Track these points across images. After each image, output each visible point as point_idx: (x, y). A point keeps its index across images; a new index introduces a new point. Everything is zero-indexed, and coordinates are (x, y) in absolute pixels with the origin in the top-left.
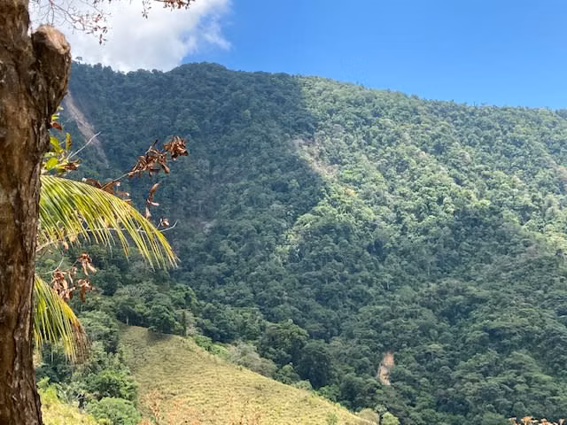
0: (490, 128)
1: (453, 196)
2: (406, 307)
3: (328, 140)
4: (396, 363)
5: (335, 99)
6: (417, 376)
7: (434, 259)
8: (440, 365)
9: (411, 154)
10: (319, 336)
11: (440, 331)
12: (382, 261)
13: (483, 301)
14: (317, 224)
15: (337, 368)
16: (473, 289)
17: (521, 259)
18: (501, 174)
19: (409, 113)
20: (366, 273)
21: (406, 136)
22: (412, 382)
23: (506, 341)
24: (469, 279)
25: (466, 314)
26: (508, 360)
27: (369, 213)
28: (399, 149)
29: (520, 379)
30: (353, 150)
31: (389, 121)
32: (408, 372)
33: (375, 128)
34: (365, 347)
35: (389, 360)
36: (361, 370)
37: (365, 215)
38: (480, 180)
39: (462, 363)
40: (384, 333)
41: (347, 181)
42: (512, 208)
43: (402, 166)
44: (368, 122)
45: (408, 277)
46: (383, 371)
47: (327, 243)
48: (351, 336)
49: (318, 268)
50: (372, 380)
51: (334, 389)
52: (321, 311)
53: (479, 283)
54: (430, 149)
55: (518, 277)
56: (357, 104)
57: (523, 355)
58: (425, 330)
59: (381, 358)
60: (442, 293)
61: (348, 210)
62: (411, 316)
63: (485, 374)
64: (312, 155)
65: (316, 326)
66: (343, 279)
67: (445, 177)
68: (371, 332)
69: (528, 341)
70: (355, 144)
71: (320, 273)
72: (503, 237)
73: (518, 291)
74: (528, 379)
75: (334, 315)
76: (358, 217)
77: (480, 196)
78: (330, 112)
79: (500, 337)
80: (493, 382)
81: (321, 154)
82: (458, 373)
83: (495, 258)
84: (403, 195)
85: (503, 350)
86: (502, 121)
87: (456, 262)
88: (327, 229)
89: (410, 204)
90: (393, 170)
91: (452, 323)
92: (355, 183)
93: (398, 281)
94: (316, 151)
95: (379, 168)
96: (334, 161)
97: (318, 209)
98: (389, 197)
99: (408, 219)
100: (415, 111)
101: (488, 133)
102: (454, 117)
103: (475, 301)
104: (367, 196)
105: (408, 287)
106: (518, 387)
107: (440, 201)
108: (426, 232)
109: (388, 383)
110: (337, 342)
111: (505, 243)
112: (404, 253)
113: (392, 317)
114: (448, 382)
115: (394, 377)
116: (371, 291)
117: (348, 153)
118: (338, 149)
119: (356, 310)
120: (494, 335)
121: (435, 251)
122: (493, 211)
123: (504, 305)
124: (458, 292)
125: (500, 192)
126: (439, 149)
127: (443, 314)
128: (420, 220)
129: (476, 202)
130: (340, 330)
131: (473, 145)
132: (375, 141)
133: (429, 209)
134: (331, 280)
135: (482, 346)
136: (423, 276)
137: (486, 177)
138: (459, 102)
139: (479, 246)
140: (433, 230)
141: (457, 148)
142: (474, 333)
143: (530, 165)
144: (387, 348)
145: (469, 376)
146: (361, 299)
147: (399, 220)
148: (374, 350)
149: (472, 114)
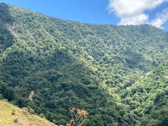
0: (66, 26)
1: (55, 45)
2: (39, 77)
3: (17, 25)
4: (35, 94)
5: (20, 13)
6: (40, 97)
7: (48, 63)
8: (48, 94)
9: (43, 32)
10: (11, 86)
11: (48, 84)
12: (32, 63)
13: (61, 76)
14: (12, 51)
15: (16, 95)
16: (59, 73)
17: (73, 64)
18: (69, 40)
19: (43, 19)
20: (27, 67)
21: (42, 26)
22: (39, 99)
23: (67, 88)
24: (58, 70)
25: (56, 80)
26: (67, 93)
27: (29, 48)
28: (39, 30)
29: (70, 98)
30: (25, 29)
31: (37, 21)
32: (38, 96)
33: (32, 23)
34: (26, 89)
35: (33, 93)
36: (24, 96)
37: (28, 49)
38: (63, 41)
39: (54, 94)
40: (32, 85)
41: (23, 38)
42: (71, 50)
43: (40, 35)
44: (30, 21)
45: (40, 68)
46: (31, 96)
47: (15, 57)
48: (21, 86)
49: (12, 65)
50: (27, 99)
51: (15, 101)
52: (12, 78)
53: (60, 71)
54: (49, 31)
55: (72, 69)
56: (27, 15)
57: (71, 91)
58: (44, 84)
59: (30, 92)
60: (50, 73)
61: (23, 47)
62: (40, 80)
63: (60, 97)
64: (12, 29)
65: (11, 82)
66: (20, 68)
67: (53, 40)
68: (28, 85)
69: (73, 87)
70: (26, 27)
71: (12, 66)
72: (68, 58)
73: (71, 73)
74: (72, 99)
75: (16, 79)
76: (26, 50)
77: (63, 46)
78: (19, 16)
79: (65, 86)
80: (62, 99)
81: (15, 29)
82: (53, 97)
83: (65, 64)
84: (40, 44)
85: (66, 90)
86: (70, 24)
87: (54, 65)
88: (16, 53)
89: (42, 47)
90: (37, 36)
91: (52, 82)
92: (25, 39)
93: (37, 69)
94: (13, 28)
95: (33, 35)
96: (19, 32)
97: (13, 46)
98: (36, 44)
99: (41, 51)
100: (45, 19)
101: (66, 27)
102: (56, 22)
103: (59, 76)
104: (29, 44)
105: (40, 71)
106: (69, 100)
107: (51, 46)
108: (46, 55)
109: (32, 100)
110: (17, 88)
111: (68, 59)
112: (39, 61)
113: (34, 80)
114: (49, 99)
115: (34, 98)
116: (28, 72)
117: (24, 29)
118: (21, 28)
119: (23, 78)
120: (64, 86)
121: (48, 61)
122: (66, 50)
123: (67, 77)
124: (54, 73)
125: (68, 45)
126: (51, 31)
127: (50, 80)
128: (45, 51)
129: (61, 47)
130: (18, 84)
131: (61, 31)
132: (32, 27)
133: (47, 49)
134: (16, 69)
135: (60, 89)
136: (45, 68)
137: (64, 40)
138: (58, 18)
139: (61, 60)
140: (48, 55)
141: (57, 31)
142: (58, 85)
143: (77, 38)
144: (32, 89)
145: (56, 97)
146: (25, 74)
147: (38, 51)
148: (28, 90)
149: (61, 22)
